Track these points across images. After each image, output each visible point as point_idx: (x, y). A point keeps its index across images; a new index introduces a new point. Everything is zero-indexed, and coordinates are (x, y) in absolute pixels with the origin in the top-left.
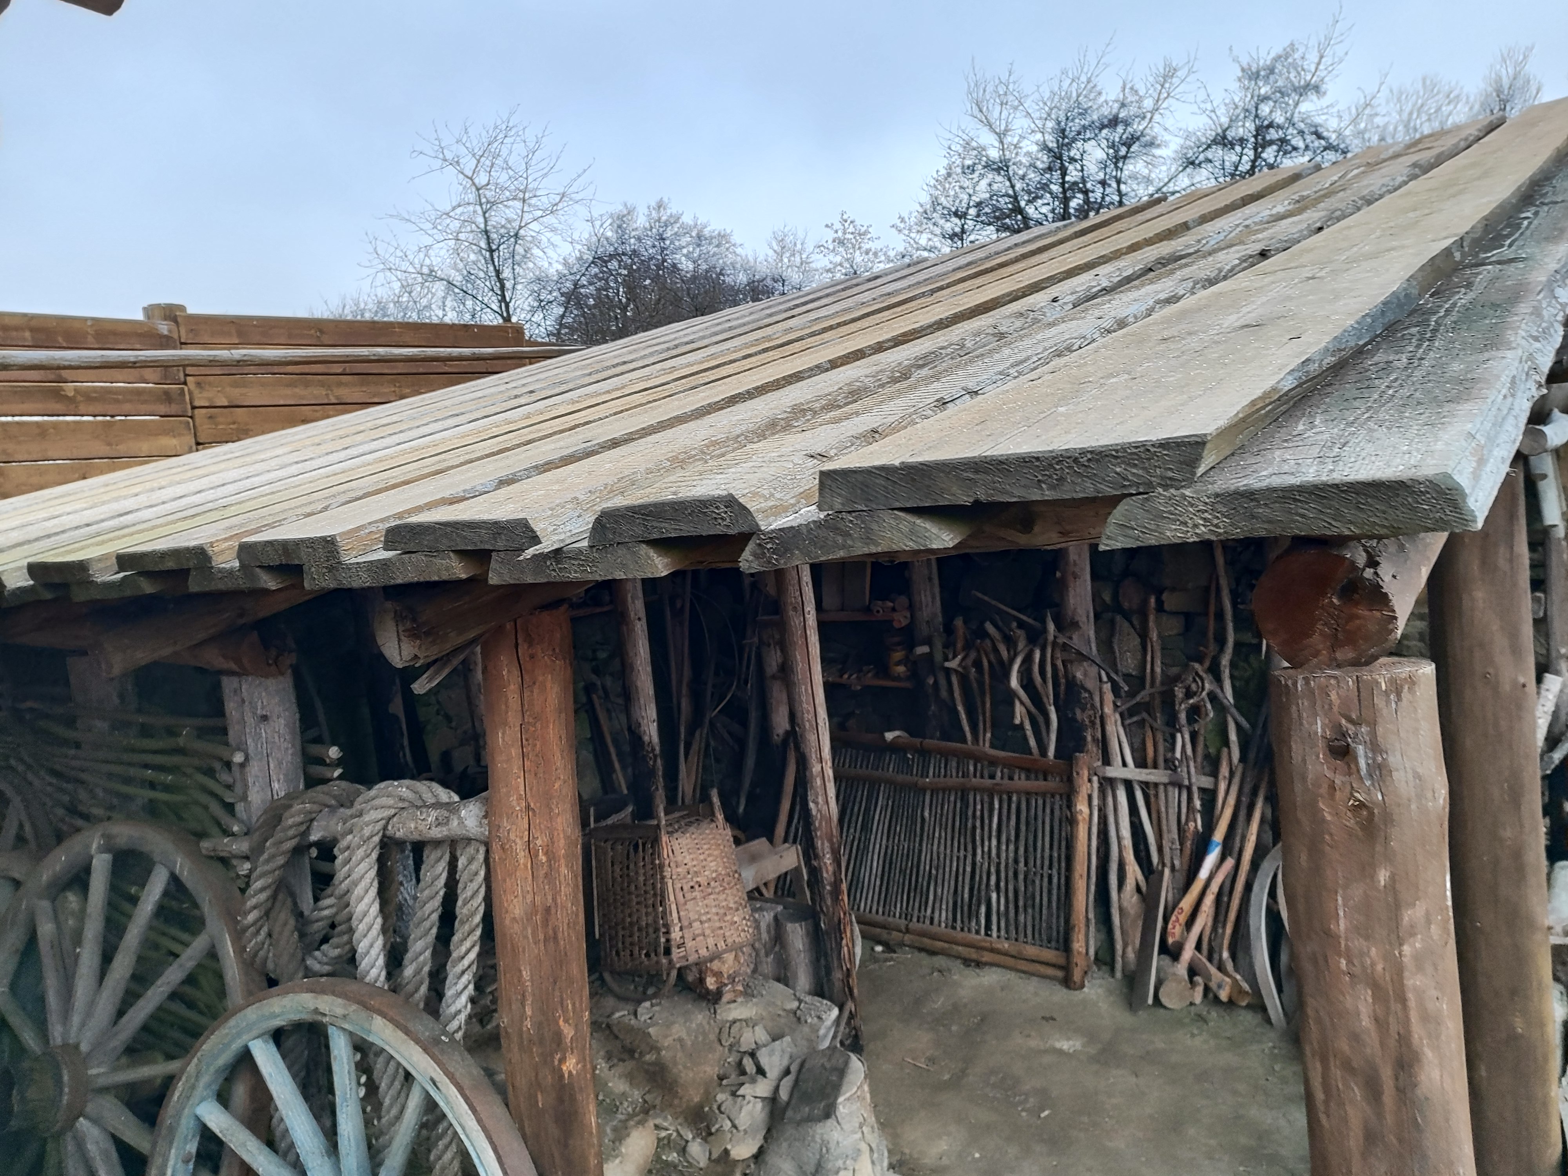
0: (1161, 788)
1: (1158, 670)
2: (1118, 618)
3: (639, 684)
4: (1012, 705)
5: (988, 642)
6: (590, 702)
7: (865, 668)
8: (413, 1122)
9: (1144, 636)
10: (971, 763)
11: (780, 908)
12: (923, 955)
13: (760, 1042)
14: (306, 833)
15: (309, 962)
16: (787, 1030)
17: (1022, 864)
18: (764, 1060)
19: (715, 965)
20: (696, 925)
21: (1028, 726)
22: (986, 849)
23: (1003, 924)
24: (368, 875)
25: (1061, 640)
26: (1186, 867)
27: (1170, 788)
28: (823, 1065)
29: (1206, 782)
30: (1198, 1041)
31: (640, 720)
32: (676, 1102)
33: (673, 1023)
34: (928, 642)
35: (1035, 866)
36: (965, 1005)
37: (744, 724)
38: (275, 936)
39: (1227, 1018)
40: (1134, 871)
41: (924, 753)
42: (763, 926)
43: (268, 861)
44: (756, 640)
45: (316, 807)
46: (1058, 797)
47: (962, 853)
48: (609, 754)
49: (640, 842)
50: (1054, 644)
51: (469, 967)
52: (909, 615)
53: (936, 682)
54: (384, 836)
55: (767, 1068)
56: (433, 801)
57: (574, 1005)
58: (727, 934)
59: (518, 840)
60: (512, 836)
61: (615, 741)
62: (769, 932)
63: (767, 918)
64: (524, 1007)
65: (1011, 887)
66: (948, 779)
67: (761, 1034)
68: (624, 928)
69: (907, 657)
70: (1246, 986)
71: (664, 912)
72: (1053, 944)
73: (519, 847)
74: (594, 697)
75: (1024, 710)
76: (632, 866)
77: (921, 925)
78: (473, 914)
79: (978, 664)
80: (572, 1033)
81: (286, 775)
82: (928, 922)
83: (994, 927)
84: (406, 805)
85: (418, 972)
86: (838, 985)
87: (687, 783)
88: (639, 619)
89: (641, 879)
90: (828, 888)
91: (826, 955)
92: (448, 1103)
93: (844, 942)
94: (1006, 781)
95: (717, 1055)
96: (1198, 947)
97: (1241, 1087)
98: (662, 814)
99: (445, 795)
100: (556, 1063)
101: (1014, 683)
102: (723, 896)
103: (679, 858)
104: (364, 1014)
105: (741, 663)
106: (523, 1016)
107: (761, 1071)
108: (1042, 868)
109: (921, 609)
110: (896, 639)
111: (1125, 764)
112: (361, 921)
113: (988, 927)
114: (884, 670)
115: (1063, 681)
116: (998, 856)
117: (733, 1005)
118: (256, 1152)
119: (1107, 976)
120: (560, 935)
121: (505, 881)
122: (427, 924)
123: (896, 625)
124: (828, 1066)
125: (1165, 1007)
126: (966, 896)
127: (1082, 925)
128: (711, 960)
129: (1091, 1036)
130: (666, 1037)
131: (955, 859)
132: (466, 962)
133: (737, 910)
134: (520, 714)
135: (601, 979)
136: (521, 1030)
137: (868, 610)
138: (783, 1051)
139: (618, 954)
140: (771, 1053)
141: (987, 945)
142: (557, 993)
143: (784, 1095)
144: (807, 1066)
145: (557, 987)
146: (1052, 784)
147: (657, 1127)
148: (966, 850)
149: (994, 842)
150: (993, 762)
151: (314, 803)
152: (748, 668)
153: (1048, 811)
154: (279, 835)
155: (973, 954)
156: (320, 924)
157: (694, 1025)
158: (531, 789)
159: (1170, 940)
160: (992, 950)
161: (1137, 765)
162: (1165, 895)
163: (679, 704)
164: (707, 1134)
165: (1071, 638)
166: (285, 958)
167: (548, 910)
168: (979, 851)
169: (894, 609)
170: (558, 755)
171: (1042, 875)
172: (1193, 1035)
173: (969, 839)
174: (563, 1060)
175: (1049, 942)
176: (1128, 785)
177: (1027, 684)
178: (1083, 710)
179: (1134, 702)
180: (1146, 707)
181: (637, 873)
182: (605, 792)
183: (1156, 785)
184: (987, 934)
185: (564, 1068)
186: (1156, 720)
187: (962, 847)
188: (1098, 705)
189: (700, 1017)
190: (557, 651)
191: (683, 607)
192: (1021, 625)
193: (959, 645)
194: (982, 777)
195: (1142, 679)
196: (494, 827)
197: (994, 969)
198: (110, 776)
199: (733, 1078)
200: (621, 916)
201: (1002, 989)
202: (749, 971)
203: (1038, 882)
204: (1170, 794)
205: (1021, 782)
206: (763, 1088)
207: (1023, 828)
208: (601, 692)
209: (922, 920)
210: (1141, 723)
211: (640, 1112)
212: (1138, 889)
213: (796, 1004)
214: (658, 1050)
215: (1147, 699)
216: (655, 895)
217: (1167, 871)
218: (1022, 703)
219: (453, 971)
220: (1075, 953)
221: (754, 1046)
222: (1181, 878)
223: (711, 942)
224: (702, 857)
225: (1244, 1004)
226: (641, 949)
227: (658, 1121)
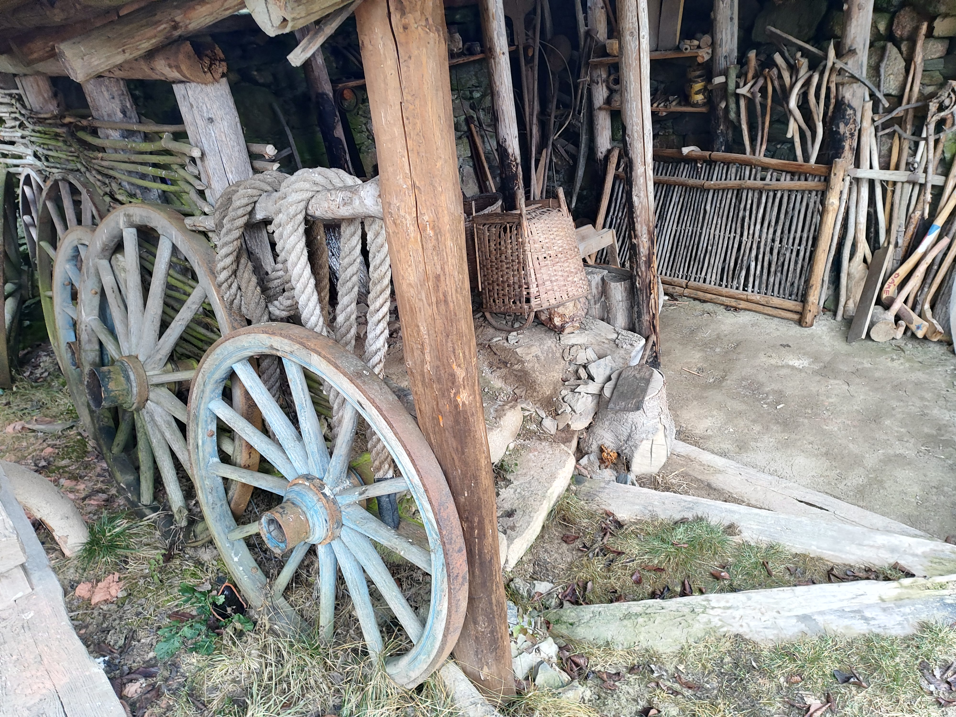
0: (899, 186)
1: (916, 89)
2: (890, 45)
3: (504, 108)
4: (787, 124)
5: (775, 71)
6: (470, 129)
7: (671, 98)
8: (350, 427)
9: (909, 61)
10: (748, 169)
11: (606, 272)
12: (697, 302)
13: (589, 359)
14: (251, 213)
15: (271, 308)
16: (609, 352)
17: (777, 244)
18: (592, 369)
19: (561, 310)
20: (548, 283)
21: (797, 140)
22: (751, 232)
23: (757, 283)
24: (298, 246)
25: (839, 65)
26: (906, 244)
27: (906, 185)
28: (634, 376)
29: (939, 180)
30: (896, 364)
31: (506, 137)
32: (535, 394)
33: (532, 345)
34: (725, 73)
35: (787, 244)
36: (726, 336)
37: (577, 145)
38: (243, 290)
39: (920, 348)
40: (864, 248)
41: (711, 163)
42: (594, 284)
43: (227, 234)
44: (588, 78)
45: (256, 192)
46: (814, 193)
47: (733, 234)
48: (484, 167)
49: (508, 225)
50: (832, 69)
51: (384, 317)
52: (710, 51)
53: (727, 106)
54: (307, 214)
55: (595, 376)
56: (341, 185)
57: (464, 353)
58: (569, 289)
59: (407, 216)
60: (402, 213)
61: (487, 158)
62: (597, 288)
63: (596, 279)
64: (423, 354)
65: (766, 259)
66: (728, 181)
67: (591, 354)
68: (498, 285)
69: (705, 88)
70: (940, 328)
71: (526, 275)
72: (793, 297)
73: (409, 221)
74: (472, 126)
75: (796, 127)
76: (502, 243)
77: (697, 283)
78: (383, 277)
79: (763, 90)
80: (463, 374)
81: (237, 168)
82: (702, 280)
83: (750, 285)
84: (320, 188)
85: (347, 319)
86: (646, 324)
87: (537, 188)
88: (503, 53)
89: (510, 251)
90: (644, 259)
91: (638, 304)
92: (372, 419)
93: (652, 296)
94: (774, 182)
95: (561, 366)
96: (905, 302)
97: (928, 395)
98: (524, 206)
99: (350, 180)
100: (452, 396)
101: (793, 103)
102: (566, 264)
103: (536, 238)
104: (304, 352)
105: (576, 98)
106: (423, 362)
107: (591, 378)
108: (793, 245)
109: (721, 46)
110: (698, 73)
111: (871, 167)
112: (298, 281)
113: (745, 285)
114: (685, 99)
115: (833, 101)
116: (760, 237)
117: (572, 335)
118: (252, 434)
119: (830, 318)
120: (449, 299)
121: (399, 252)
122: (350, 284)
123: (700, 60)
124: (638, 376)
125: (873, 341)
126: (732, 264)
127: (819, 285)
128: (558, 307)
129: (816, 359)
130: (528, 354)
131: (726, 239)
132: (381, 314)
133: (576, 273)
134: (399, 91)
135: (484, 316)
136: (422, 371)
137: (678, 49)
138: (606, 365)
139: (494, 301)
140: (598, 367)
141: (745, 297)
142: (450, 344)
143: (607, 393)
144: (623, 376)
145: (449, 340)
146: (811, 184)
147: (522, 409)
148: (735, 232)
149: (758, 226)
150: (765, 169)
151: (254, 188)
152: (581, 102)
153: (804, 204)
154: (231, 214)
155: (733, 303)
156: (278, 281)
157: (546, 348)
158: (415, 168)
159: (884, 296)
160: (747, 300)
161: (882, 168)
162: (887, 264)
163: (531, 130)
164: (556, 414)
165: (846, 64)
166: (253, 305)
167: (437, 278)
168: (746, 233)
169: (699, 47)
170: (438, 134)
171: (792, 250)
172: (893, 360)
173: (739, 225)
174: (457, 393)
175: (790, 295)
176: (872, 183)
177: (804, 106)
178: (846, 124)
179: (889, 117)
180: (900, 121)
181: (506, 248)
182: (481, 191)
183: (895, 183)
184: (744, 290)
185: (459, 400)
186: (905, 132)
187: (733, 230)
188: (859, 120)
189: (550, 342)
190: (430, 21)
191: (533, 55)
192: (805, 53)
193: (750, 75)
194: (755, 179)
195: (900, 98)
196: (386, 205)
197: (748, 312)
198: (130, 173)
199: (572, 381)
200: (495, 277)
201: (752, 325)
202: (583, 314)
203: (788, 255)
204: (905, 191)
205: (786, 182)
206: (593, 388)
207: (782, 216)
208: (476, 123)
209: (697, 280)
210: (891, 135)
211: (512, 400)
212: (865, 260)
213: (615, 335)
214: (523, 362)
215: (901, 114)
216: (519, 263)
217: (891, 247)
218: (795, 120)
219: (372, 320)
220: (810, 303)
221: (586, 361)
222: (901, 252)
223: (558, 295)
224: (552, 237)
225: (936, 340)
226: (510, 298)
227: (524, 406)
